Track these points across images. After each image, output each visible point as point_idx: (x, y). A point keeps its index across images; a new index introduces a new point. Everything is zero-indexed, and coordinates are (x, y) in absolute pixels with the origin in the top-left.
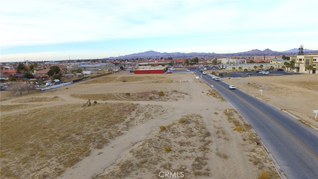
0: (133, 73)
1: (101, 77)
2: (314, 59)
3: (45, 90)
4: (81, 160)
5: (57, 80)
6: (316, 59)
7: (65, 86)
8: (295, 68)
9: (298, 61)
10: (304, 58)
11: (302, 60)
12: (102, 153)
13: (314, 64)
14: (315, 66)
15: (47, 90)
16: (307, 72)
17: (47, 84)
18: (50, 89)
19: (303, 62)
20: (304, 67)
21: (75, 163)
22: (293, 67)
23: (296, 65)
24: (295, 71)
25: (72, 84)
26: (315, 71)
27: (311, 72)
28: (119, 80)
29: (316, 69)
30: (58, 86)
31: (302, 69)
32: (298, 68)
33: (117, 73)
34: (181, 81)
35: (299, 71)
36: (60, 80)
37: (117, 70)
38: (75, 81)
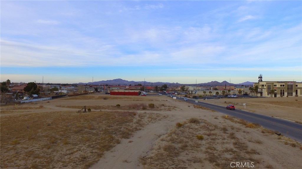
0: (110, 94)
1: (79, 96)
2: (274, 85)
3: (24, 103)
4: (114, 146)
5: (35, 95)
6: (276, 85)
7: (44, 100)
8: (259, 92)
9: (260, 87)
10: (266, 84)
11: (265, 86)
12: (132, 142)
13: (274, 89)
14: (276, 91)
15: (26, 103)
16: (269, 96)
17: (24, 98)
18: (29, 102)
19: (265, 87)
20: (267, 91)
21: (110, 148)
22: (257, 92)
23: (259, 90)
24: (259, 95)
25: (50, 99)
26: (276, 95)
27: (273, 96)
28: (98, 98)
29: (276, 93)
30: (36, 100)
31: (265, 93)
32: (261, 93)
33: (92, 94)
34: (161, 100)
35: (262, 95)
36: (38, 95)
37: (92, 92)
38: (53, 98)
